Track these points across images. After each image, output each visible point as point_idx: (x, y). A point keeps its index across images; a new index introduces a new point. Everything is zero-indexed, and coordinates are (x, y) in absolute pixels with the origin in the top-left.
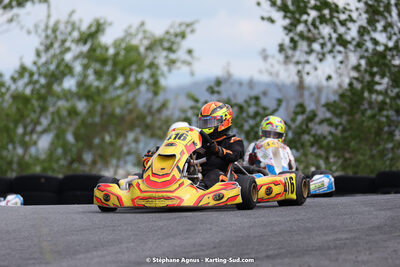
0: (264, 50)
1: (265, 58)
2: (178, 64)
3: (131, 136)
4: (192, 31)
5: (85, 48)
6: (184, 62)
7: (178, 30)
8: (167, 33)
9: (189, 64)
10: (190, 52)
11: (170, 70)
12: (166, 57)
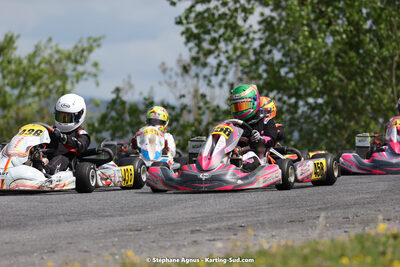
0: (163, 64)
1: (164, 71)
2: (85, 76)
4: (99, 46)
6: (89, 74)
7: (86, 45)
8: (76, 47)
9: (95, 75)
10: (96, 65)
11: (77, 81)
12: (75, 69)
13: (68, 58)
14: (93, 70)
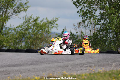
0: (74, 24)
1: (74, 26)
2: (54, 27)
3: (43, 43)
4: (58, 20)
5: (34, 23)
6: (55, 27)
7: (55, 20)
8: (52, 20)
9: (56, 27)
10: (57, 25)
11: (52, 29)
12: (51, 26)
13: (50, 23)
14: (56, 26)
